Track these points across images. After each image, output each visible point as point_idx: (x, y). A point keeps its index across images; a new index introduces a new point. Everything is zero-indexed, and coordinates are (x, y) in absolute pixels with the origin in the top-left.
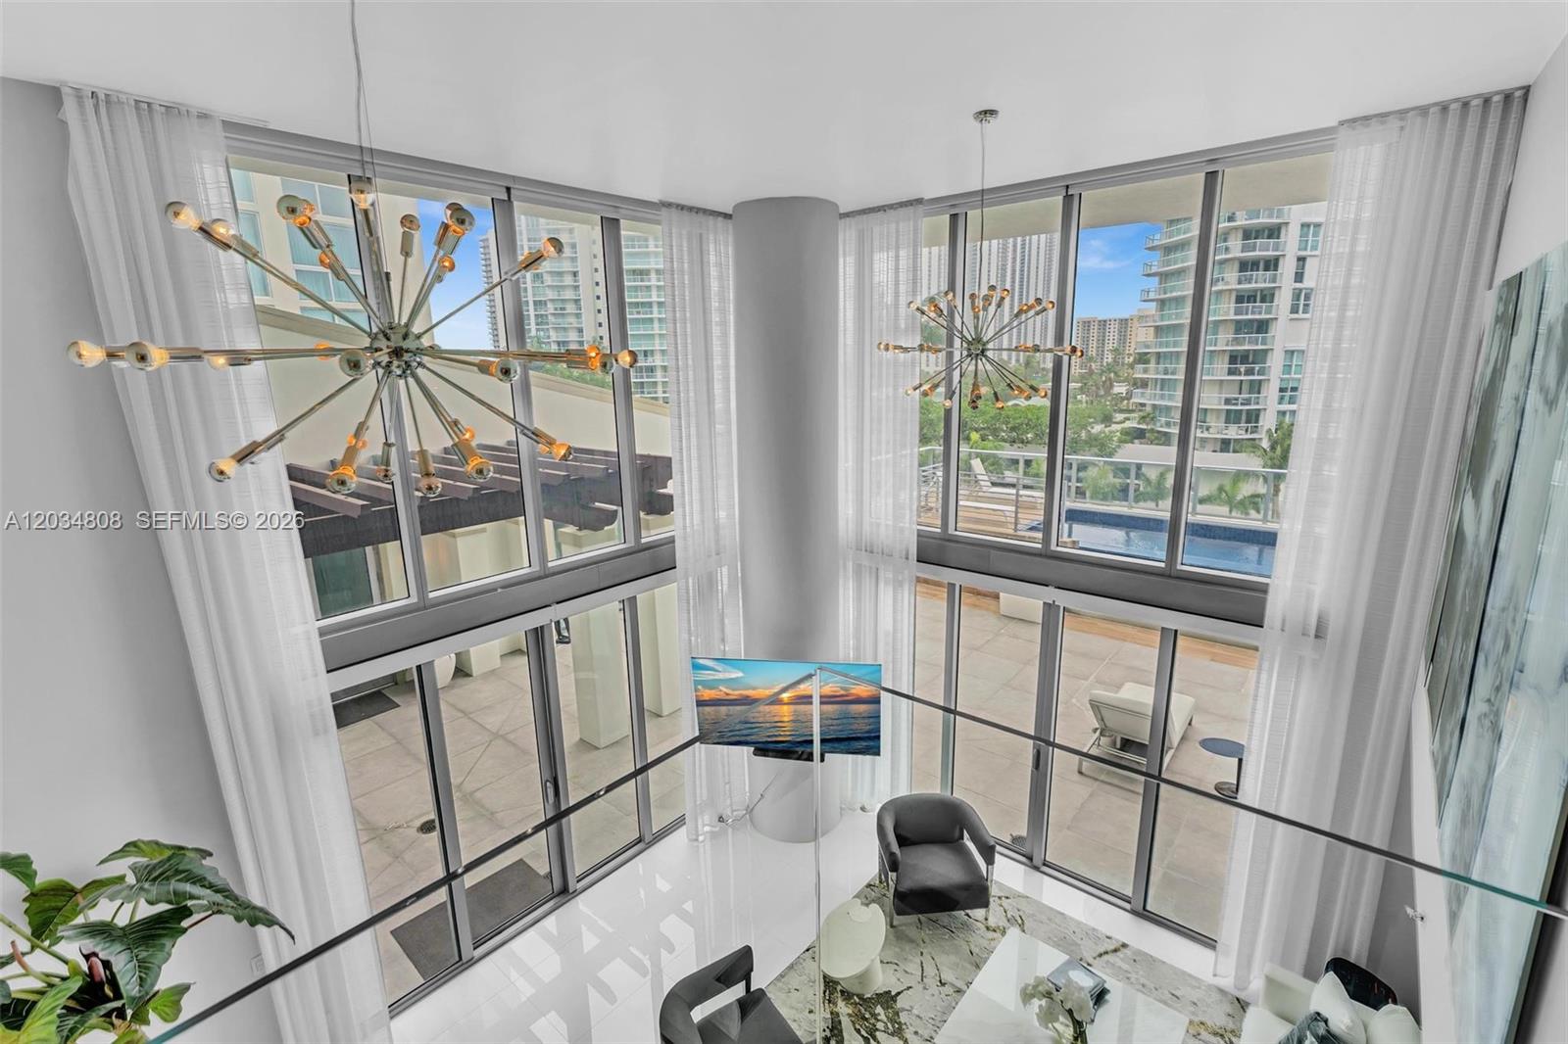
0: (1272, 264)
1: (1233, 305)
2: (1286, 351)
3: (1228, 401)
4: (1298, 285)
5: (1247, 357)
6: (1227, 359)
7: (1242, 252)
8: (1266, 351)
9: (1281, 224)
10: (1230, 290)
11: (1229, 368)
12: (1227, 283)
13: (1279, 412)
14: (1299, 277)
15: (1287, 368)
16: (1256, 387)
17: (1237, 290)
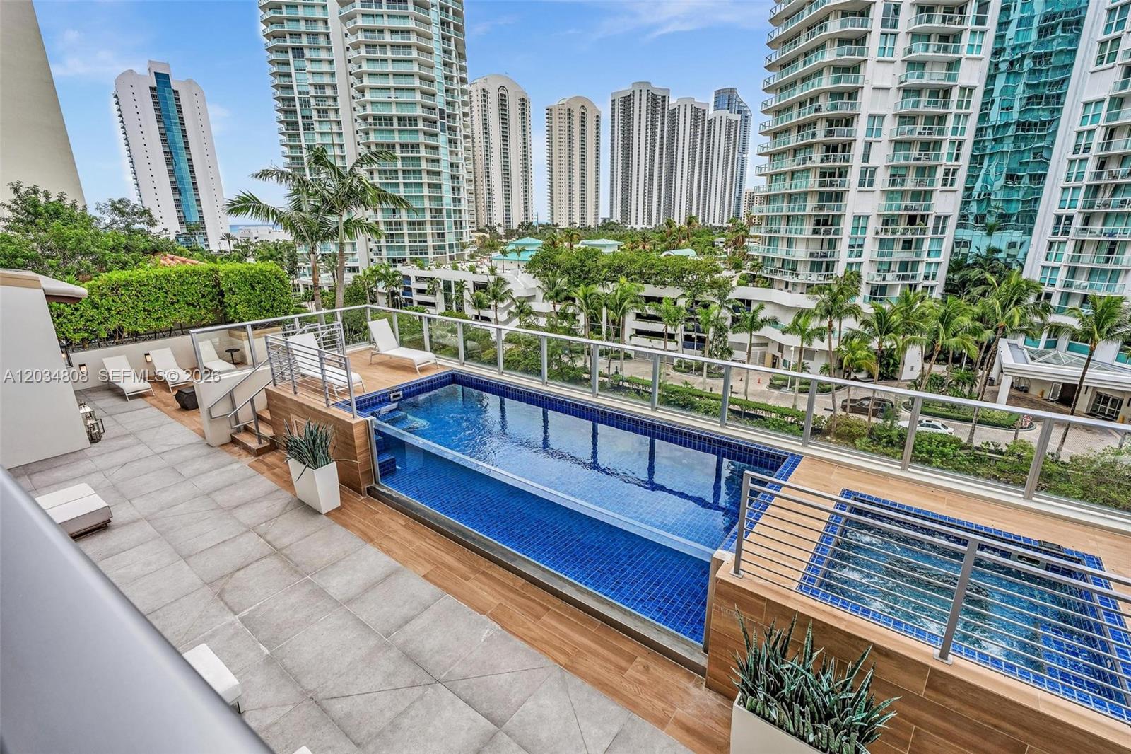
0: (846, 147)
1: (818, 179)
2: (855, 216)
3: (812, 255)
4: (865, 165)
5: (827, 220)
6: (812, 221)
7: (825, 136)
8: (840, 216)
9: (854, 115)
10: (816, 168)
11: (814, 230)
12: (814, 162)
13: (848, 264)
14: (866, 158)
15: (855, 230)
16: (832, 243)
17: (821, 168)
